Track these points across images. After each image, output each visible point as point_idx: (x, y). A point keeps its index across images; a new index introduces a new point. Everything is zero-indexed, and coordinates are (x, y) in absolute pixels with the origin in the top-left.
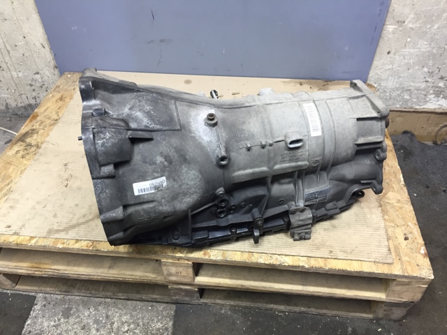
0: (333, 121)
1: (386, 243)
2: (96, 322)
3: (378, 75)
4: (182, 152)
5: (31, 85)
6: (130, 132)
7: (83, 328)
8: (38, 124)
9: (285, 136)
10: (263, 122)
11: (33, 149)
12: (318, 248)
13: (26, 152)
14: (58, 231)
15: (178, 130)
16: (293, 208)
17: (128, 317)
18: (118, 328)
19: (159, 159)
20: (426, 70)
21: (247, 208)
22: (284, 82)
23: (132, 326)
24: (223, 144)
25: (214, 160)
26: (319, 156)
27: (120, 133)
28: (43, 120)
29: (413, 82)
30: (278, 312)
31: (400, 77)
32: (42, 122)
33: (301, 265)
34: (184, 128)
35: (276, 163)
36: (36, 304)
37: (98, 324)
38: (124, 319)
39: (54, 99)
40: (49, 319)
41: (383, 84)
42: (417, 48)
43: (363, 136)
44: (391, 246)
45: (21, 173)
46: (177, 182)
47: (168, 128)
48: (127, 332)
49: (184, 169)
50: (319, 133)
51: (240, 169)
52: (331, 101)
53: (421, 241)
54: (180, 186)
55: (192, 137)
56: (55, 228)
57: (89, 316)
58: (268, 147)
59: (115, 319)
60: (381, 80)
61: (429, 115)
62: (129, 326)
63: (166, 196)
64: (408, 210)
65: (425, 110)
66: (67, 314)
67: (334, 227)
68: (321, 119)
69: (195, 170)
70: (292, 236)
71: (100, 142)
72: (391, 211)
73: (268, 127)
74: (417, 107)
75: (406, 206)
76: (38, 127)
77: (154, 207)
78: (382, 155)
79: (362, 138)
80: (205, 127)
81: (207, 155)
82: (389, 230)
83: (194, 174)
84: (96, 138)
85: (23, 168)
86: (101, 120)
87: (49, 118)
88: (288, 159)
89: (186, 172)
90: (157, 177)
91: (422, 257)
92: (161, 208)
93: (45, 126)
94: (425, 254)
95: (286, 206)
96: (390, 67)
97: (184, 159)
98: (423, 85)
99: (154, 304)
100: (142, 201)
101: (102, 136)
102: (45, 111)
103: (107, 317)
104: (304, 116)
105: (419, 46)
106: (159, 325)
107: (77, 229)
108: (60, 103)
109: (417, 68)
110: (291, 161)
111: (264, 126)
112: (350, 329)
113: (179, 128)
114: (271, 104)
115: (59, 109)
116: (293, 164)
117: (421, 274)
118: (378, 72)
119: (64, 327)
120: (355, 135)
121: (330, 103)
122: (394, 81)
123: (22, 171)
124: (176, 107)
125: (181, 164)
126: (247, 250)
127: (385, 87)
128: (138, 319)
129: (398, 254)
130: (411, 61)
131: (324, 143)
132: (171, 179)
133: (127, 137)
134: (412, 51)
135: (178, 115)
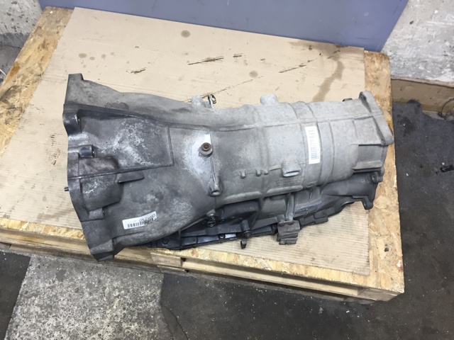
0: (334, 148)
1: (366, 254)
2: (89, 286)
3: (396, 43)
4: (174, 188)
5: (9, 15)
6: (119, 176)
7: (77, 291)
8: (20, 79)
9: (282, 165)
10: (260, 150)
11: (17, 113)
12: (301, 255)
13: (9, 116)
14: (48, 217)
15: (170, 165)
16: (282, 222)
17: (119, 282)
18: (110, 293)
19: (150, 197)
20: (447, 44)
21: (237, 220)
22: (292, 43)
23: (123, 292)
24: (217, 174)
25: (207, 191)
26: (315, 180)
27: (109, 180)
28: (26, 73)
29: (431, 54)
30: (259, 289)
31: (418, 48)
32: (24, 78)
33: (283, 270)
34: (177, 163)
35: (270, 188)
36: (31, 265)
37: (90, 289)
38: (115, 284)
39: (36, 45)
40: (44, 281)
41: (399, 53)
42: (445, 22)
43: (362, 160)
44: (371, 257)
45: (6, 144)
46: (168, 213)
47: (159, 164)
48: (118, 297)
49: (176, 201)
50: (318, 161)
51: (232, 194)
52: (335, 122)
53: (400, 253)
54: (171, 216)
55: (184, 171)
56: (46, 213)
57: (82, 279)
58: (263, 176)
59: (107, 284)
60: (398, 48)
61: (440, 87)
62: (120, 291)
63: (156, 226)
64: (394, 218)
65: (437, 83)
66: (61, 276)
67: (320, 232)
68: (321, 146)
69: (186, 202)
70: (279, 240)
71: (87, 193)
72: (378, 218)
73: (265, 155)
74: (430, 79)
75: (393, 214)
76: (19, 84)
77: (144, 235)
78: (378, 178)
79: (361, 163)
80: (199, 158)
81: (199, 188)
82: (372, 239)
83: (186, 206)
84: (84, 188)
85: (8, 137)
86: (89, 164)
87: (32, 72)
88: (282, 184)
89: (177, 204)
90: (148, 213)
91: (397, 271)
92: (150, 235)
93: (28, 83)
94: (401, 268)
95: (276, 218)
96: (411, 37)
97: (175, 193)
98: (441, 59)
99: (144, 272)
100: (131, 232)
101: (90, 186)
102: (27, 61)
103: (99, 281)
104: (304, 143)
105: (446, 20)
106: (148, 293)
107: (67, 216)
108: (43, 51)
109: (438, 41)
110: (285, 185)
111: (261, 154)
112: (321, 309)
113: (171, 163)
114: (271, 126)
115: (42, 60)
116: (287, 188)
117: (393, 288)
118: (396, 41)
119: (58, 289)
120: (354, 161)
121: (334, 125)
122: (411, 52)
123: (7, 141)
124: (169, 137)
125: (172, 198)
126: (234, 252)
127: (401, 56)
128: (129, 286)
129: (375, 266)
130: (434, 34)
131: (321, 170)
132: (162, 213)
133: (116, 181)
134: (437, 23)
135: (171, 148)
